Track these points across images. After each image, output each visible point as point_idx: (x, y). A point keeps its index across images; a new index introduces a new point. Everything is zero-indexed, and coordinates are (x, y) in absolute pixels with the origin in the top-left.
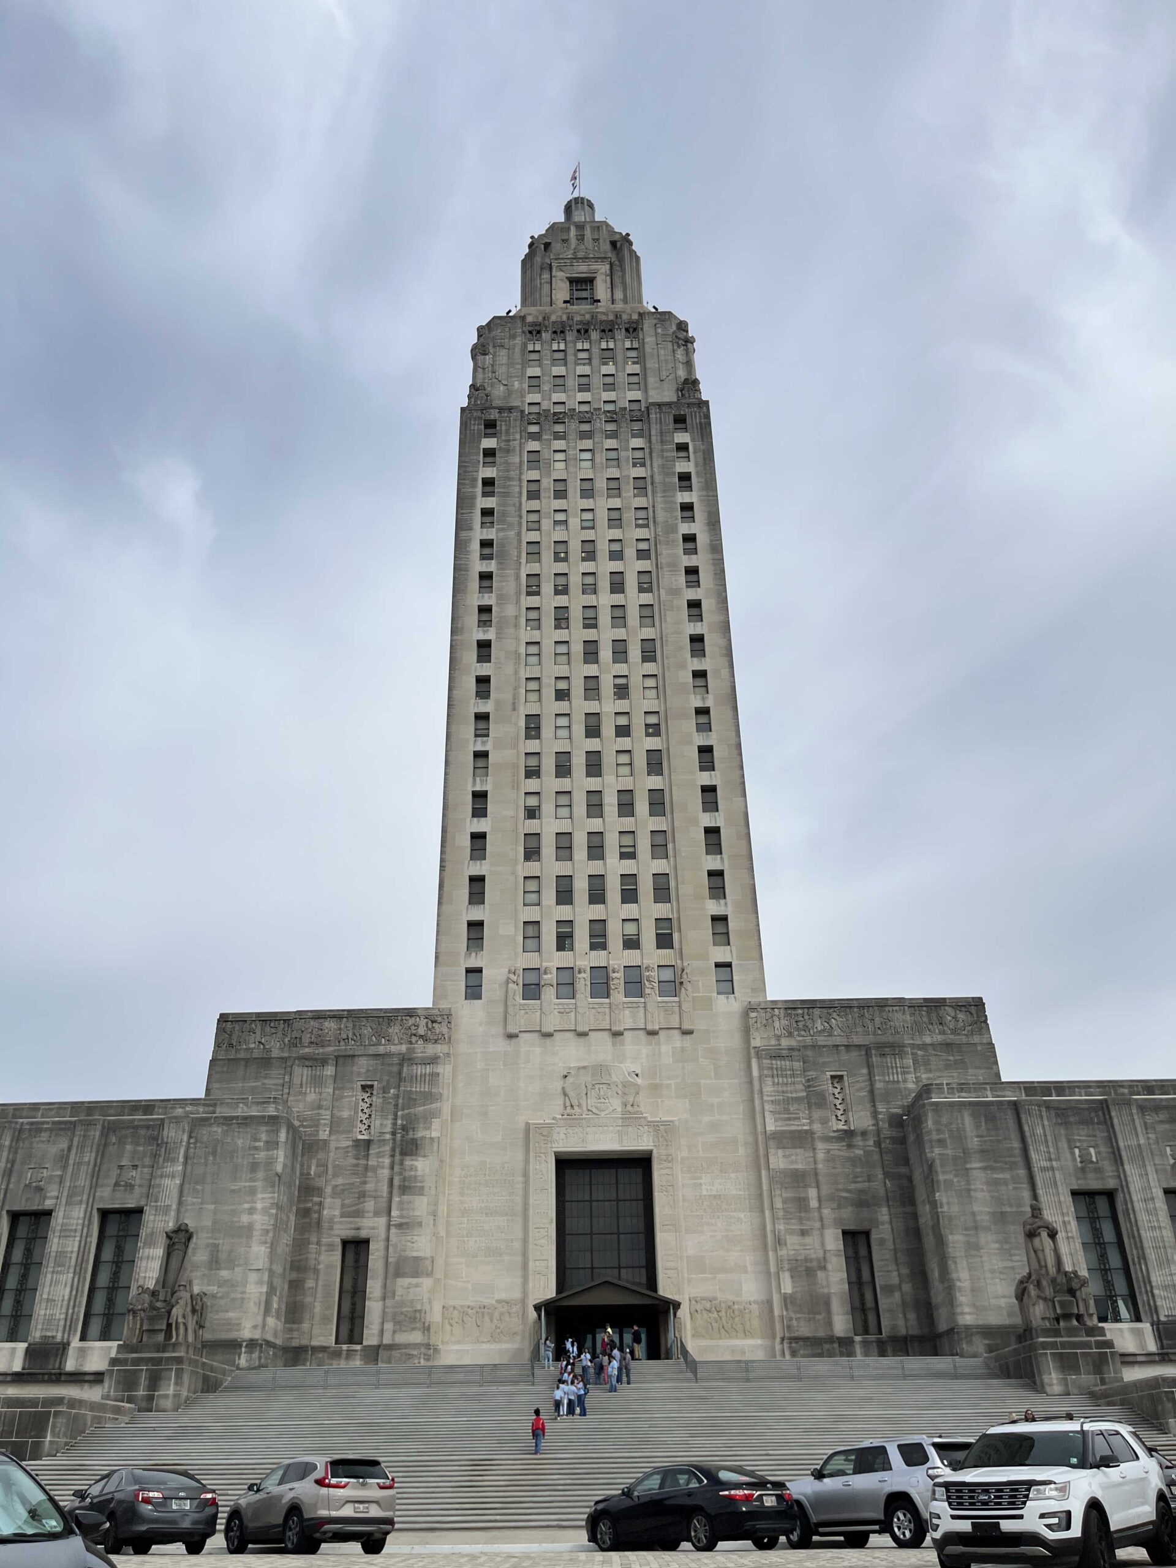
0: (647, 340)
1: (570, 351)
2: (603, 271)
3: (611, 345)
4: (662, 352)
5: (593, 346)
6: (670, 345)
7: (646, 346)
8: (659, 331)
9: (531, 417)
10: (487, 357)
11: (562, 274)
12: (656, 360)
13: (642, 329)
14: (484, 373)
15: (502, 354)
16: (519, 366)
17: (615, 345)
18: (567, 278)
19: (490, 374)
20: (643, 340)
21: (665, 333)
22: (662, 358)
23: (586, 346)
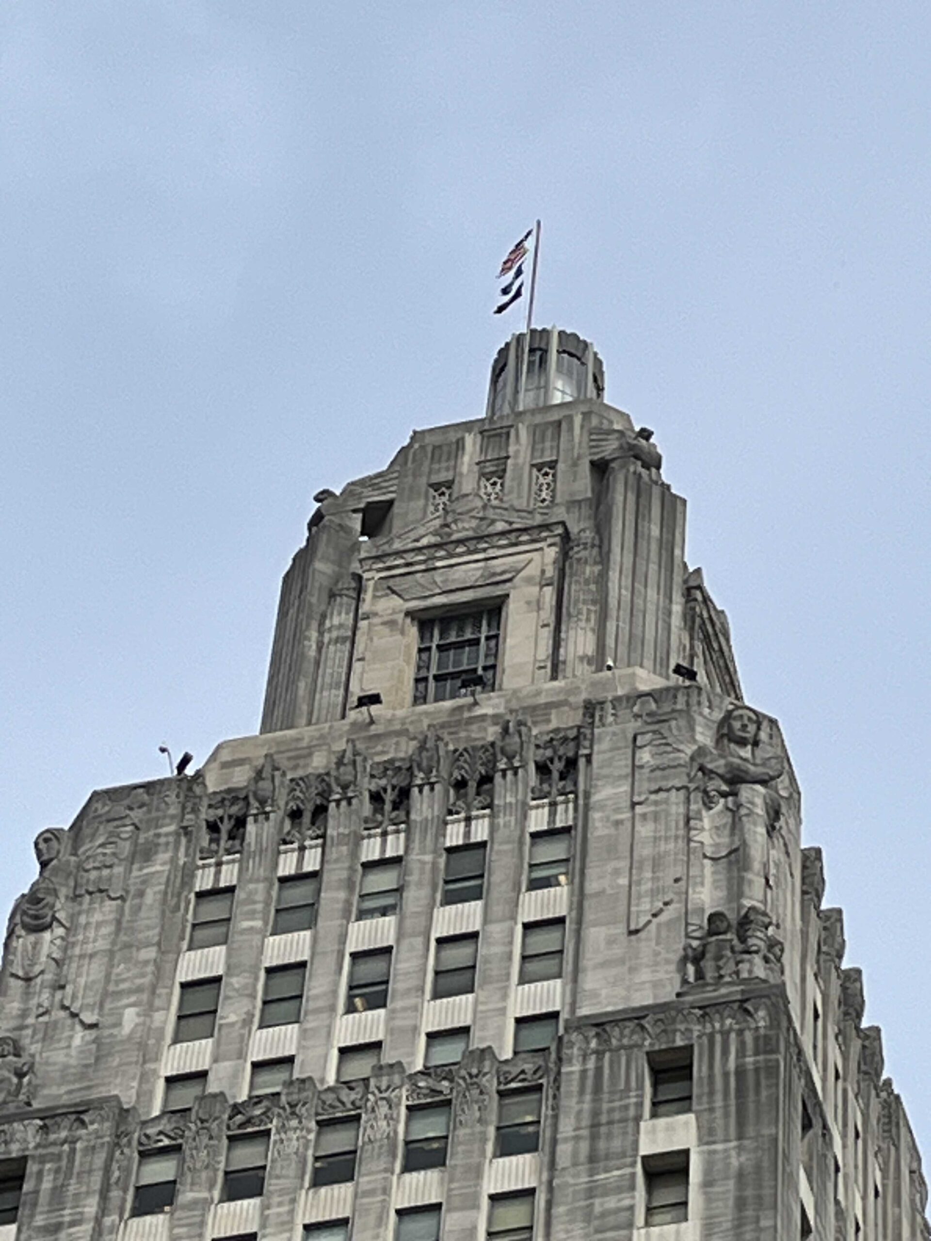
0: (603, 794)
1: (335, 875)
2: (533, 570)
3: (480, 831)
4: (645, 830)
5: (416, 845)
6: (675, 804)
7: (596, 816)
8: (645, 756)
9: (151, 1131)
10: (47, 936)
11: (395, 602)
12: (624, 864)
13: (589, 758)
14: (27, 995)
15: (97, 917)
16: (151, 953)
17: (493, 829)
18: (408, 614)
19: (46, 995)
20: (587, 795)
21: (665, 760)
22: (644, 851)
23: (394, 847)
